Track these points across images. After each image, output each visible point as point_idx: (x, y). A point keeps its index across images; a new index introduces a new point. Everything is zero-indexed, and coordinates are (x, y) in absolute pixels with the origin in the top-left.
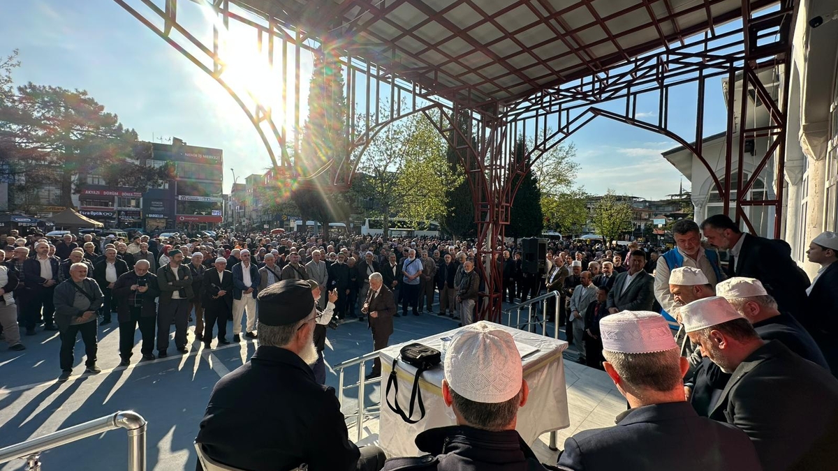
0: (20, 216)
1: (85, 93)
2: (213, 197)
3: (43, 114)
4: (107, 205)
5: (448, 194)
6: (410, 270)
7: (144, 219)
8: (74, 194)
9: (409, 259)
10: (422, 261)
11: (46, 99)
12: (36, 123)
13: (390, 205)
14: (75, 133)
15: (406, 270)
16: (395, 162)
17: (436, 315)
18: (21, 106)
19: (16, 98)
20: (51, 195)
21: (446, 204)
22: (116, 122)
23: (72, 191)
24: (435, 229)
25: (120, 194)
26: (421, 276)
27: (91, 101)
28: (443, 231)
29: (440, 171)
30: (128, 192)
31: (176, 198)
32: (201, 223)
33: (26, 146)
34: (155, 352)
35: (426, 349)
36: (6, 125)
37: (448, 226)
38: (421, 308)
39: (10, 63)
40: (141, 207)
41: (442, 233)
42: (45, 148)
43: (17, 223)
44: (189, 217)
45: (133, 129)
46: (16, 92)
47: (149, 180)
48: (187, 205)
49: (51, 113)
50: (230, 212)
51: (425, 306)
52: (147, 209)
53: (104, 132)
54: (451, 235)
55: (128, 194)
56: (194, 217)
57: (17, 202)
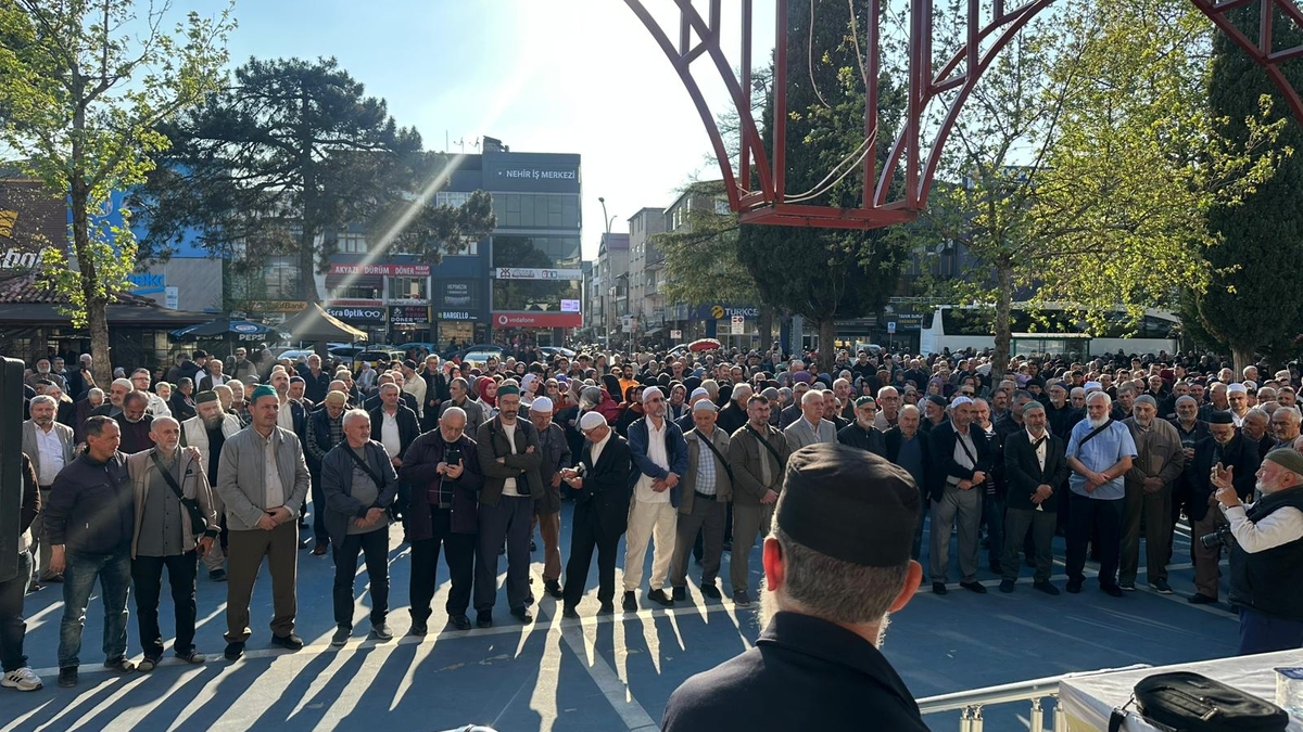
0: (241, 321)
1: (332, 63)
2: (563, 267)
3: (271, 117)
4: (370, 295)
5: (1218, 218)
6: (1093, 456)
7: (435, 324)
8: (319, 273)
9: (1089, 422)
10: (1134, 429)
11: (275, 86)
12: (262, 136)
13: (1014, 264)
14: (319, 147)
15: (1079, 455)
16: (1033, 133)
17: (1184, 601)
18: (239, 107)
19: (233, 92)
20: (283, 279)
21: (1206, 253)
22: (383, 115)
23: (316, 268)
24: (1160, 330)
25: (392, 271)
26: (1130, 479)
27: (343, 79)
28: (1192, 335)
29: (1182, 148)
30: (406, 266)
31: (492, 273)
32: (538, 329)
33: (248, 184)
34: (471, 613)
35: (1230, 697)
36: (219, 146)
37: (1212, 322)
38: (1130, 573)
39: (224, 24)
40: (429, 297)
41: (1188, 346)
42: (274, 184)
43: (237, 335)
44: (516, 316)
45: (414, 128)
46: (234, 82)
47: (443, 235)
48: (512, 289)
49: (282, 113)
50: (596, 303)
51: (1142, 570)
52: (439, 304)
53: (365, 140)
54: (1224, 351)
55: (406, 271)
56: (527, 316)
57: (236, 294)
